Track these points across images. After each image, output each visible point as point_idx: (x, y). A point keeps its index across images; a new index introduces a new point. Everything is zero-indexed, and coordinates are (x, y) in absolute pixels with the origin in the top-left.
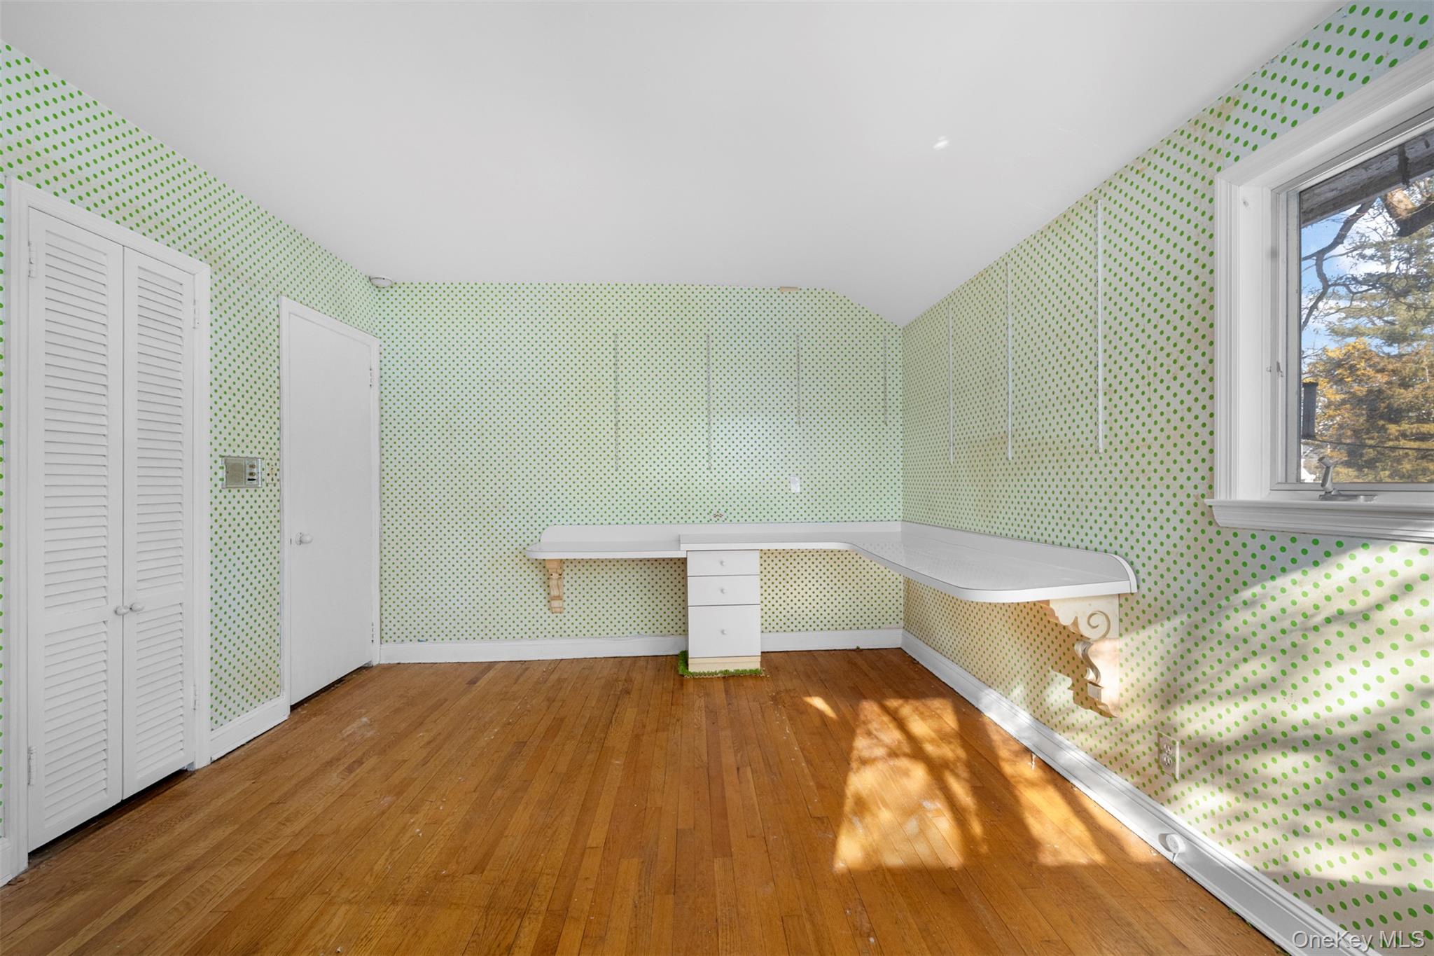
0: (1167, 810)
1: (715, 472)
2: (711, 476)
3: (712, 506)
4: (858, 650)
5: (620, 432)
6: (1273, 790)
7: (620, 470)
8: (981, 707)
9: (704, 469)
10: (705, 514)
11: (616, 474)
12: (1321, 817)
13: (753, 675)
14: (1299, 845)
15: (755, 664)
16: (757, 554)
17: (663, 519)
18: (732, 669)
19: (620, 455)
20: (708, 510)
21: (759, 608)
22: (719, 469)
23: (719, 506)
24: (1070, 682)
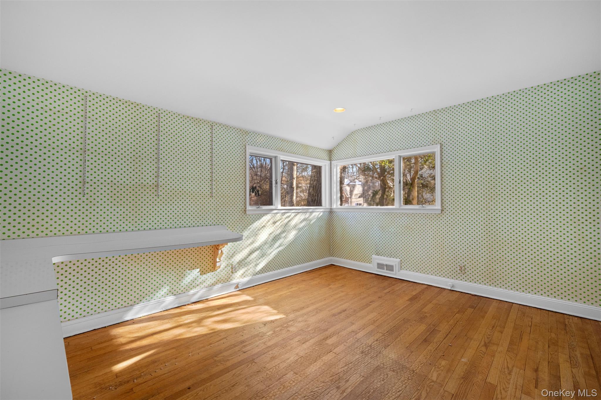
0: (234, 281)
6: (255, 259)
24: (198, 270)
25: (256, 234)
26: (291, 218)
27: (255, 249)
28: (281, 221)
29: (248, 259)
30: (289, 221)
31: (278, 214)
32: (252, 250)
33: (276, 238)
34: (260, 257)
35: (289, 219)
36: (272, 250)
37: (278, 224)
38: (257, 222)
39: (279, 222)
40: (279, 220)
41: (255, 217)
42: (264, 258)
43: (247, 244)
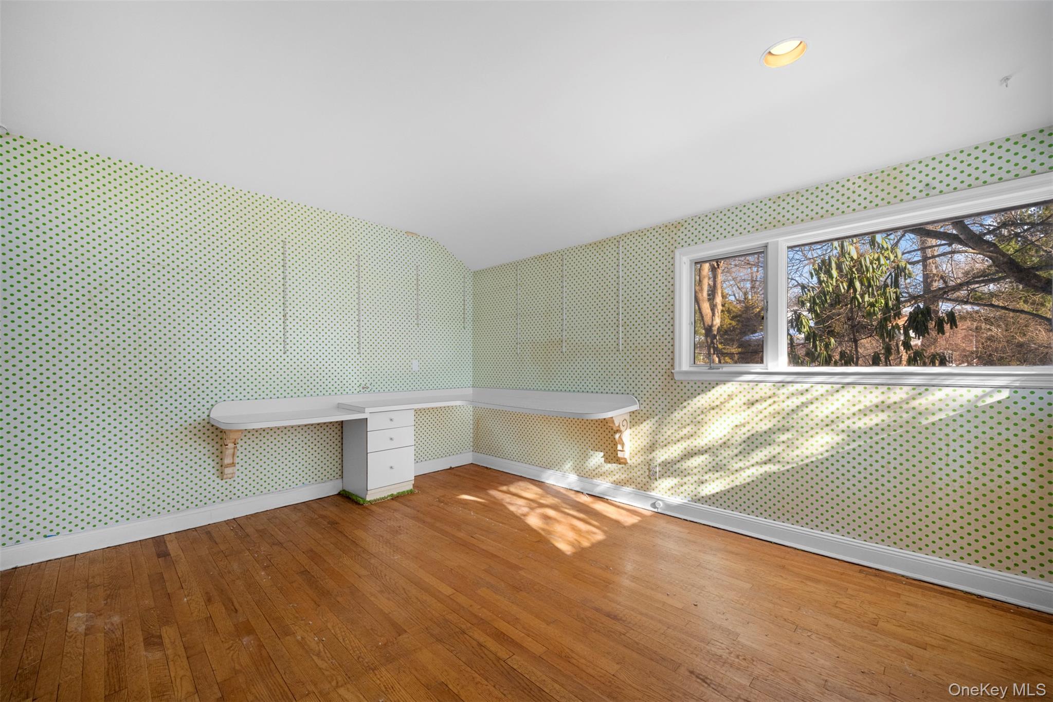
0: (653, 493)
1: (363, 356)
2: (361, 359)
3: (361, 381)
4: (451, 468)
5: (288, 323)
6: (695, 471)
7: (288, 353)
8: (543, 480)
9: (355, 354)
10: (356, 387)
11: (284, 356)
12: (710, 474)
13: (410, 493)
14: (703, 486)
15: (409, 487)
16: (413, 412)
17: (324, 392)
18: (395, 493)
19: (288, 341)
20: (358, 384)
21: (413, 448)
22: (366, 354)
23: (366, 381)
24: (602, 454)
25: (697, 421)
26: (808, 396)
27: (696, 450)
28: (770, 401)
29: (678, 465)
30: (805, 405)
31: (761, 385)
32: (689, 449)
33: (754, 442)
34: (706, 469)
35: (803, 399)
36: (741, 464)
37: (758, 406)
38: (698, 398)
39: (765, 404)
40: (764, 399)
41: (696, 387)
42: (717, 475)
43: (678, 437)
